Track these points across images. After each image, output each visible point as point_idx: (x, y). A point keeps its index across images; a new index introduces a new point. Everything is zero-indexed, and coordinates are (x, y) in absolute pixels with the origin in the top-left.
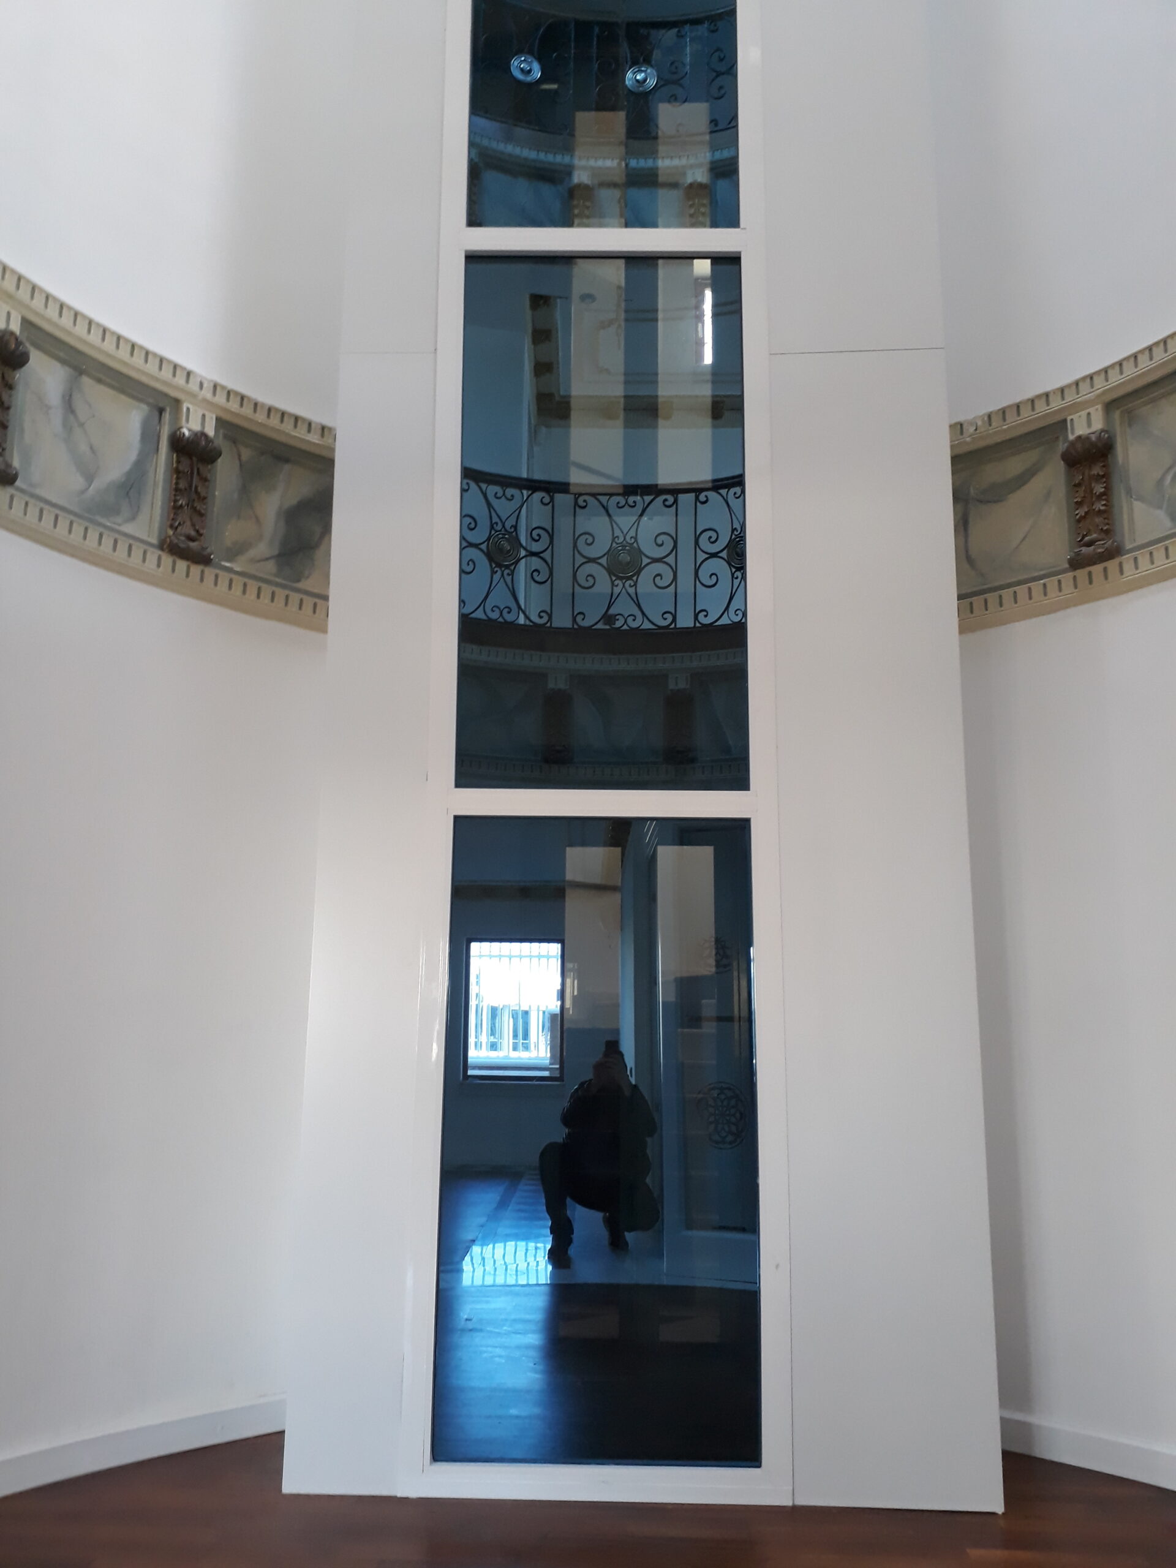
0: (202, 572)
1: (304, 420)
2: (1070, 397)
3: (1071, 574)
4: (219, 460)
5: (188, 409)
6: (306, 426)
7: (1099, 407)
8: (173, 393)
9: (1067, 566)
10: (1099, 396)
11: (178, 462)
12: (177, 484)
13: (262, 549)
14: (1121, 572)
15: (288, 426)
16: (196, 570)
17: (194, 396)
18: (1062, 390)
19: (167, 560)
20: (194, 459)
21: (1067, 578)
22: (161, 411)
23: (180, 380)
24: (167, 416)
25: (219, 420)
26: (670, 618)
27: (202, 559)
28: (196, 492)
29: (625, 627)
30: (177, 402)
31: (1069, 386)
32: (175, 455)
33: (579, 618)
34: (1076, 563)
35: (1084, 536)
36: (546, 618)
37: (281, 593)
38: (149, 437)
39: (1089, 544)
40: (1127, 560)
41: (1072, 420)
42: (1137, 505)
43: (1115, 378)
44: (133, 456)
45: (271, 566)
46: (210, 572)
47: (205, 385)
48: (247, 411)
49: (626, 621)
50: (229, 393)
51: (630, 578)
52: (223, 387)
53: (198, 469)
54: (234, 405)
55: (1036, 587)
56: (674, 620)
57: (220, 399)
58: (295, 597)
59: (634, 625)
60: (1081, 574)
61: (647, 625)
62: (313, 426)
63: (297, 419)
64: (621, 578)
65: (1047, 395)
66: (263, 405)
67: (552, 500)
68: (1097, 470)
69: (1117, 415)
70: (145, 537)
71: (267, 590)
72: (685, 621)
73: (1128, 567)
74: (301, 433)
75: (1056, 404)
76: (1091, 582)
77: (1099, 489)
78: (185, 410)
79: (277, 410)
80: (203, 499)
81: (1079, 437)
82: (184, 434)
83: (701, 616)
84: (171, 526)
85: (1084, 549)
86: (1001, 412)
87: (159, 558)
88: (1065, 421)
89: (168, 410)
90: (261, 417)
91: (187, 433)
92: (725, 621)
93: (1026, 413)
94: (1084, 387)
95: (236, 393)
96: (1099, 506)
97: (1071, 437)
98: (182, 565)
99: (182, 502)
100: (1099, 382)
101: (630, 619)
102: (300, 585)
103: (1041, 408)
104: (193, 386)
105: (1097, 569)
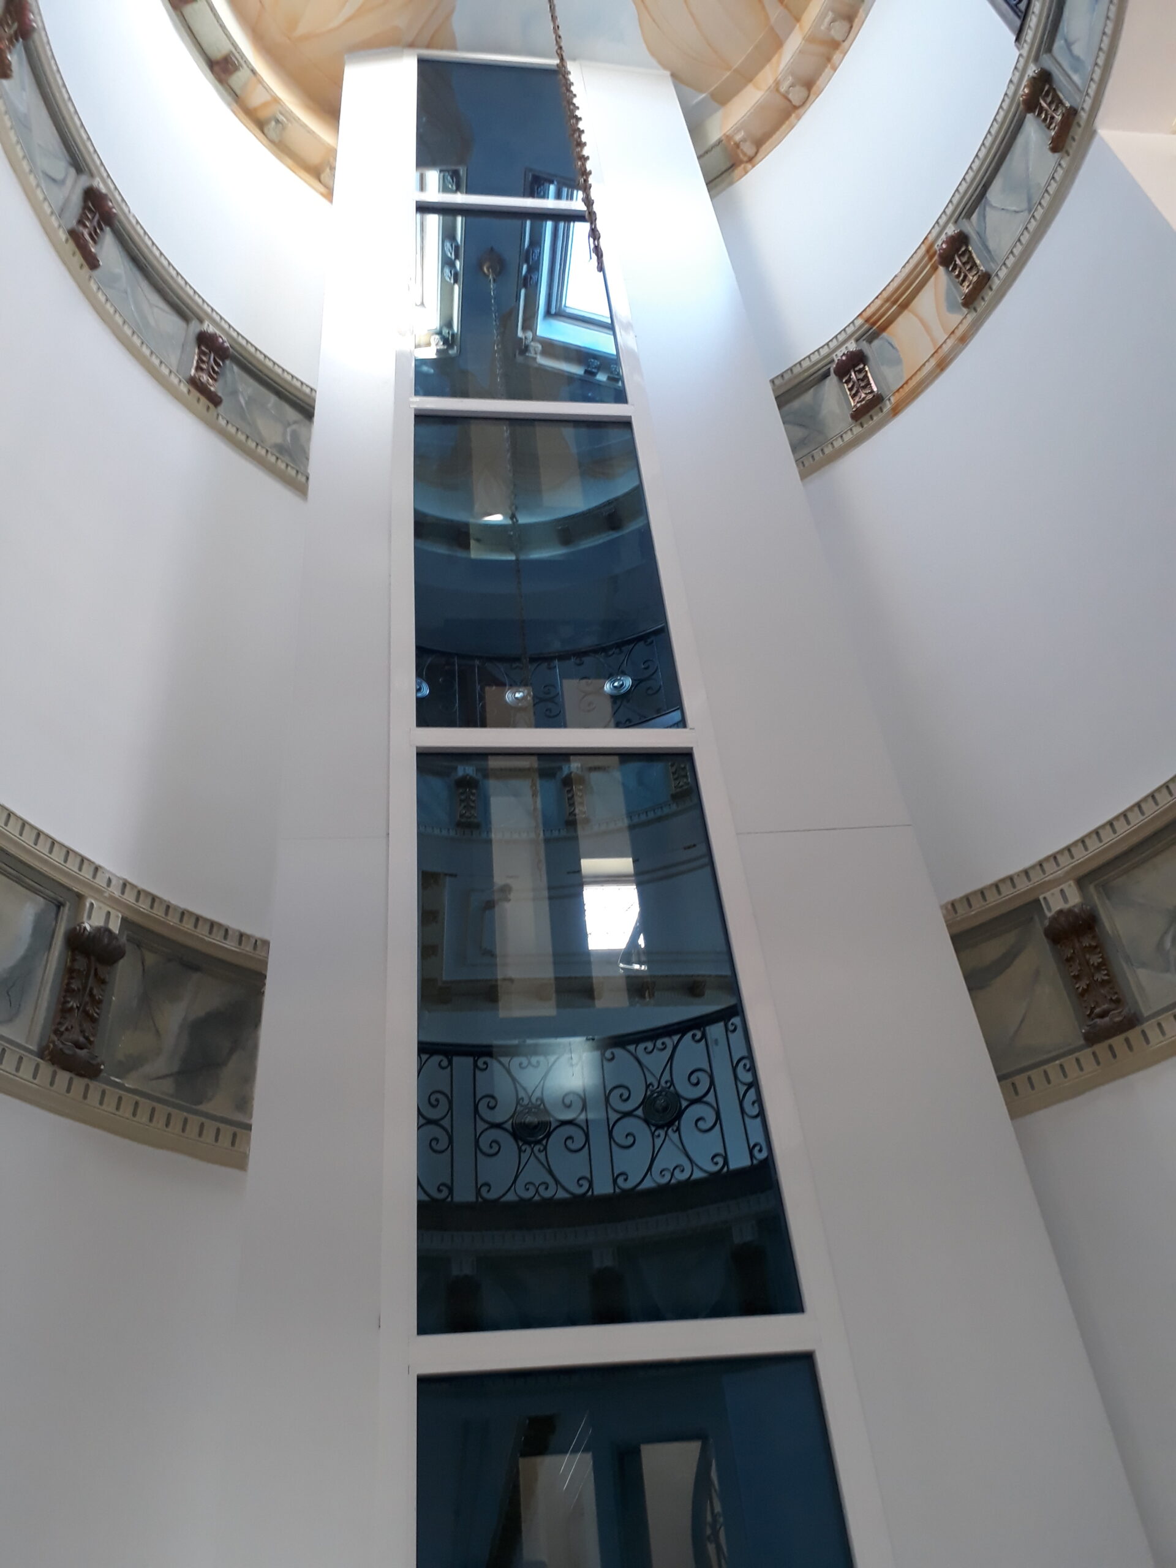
0: (87, 1087)
1: (220, 925)
2: (1037, 878)
3: (1089, 1051)
4: (121, 962)
5: (92, 905)
6: (222, 933)
7: (1072, 883)
8: (77, 888)
9: (1082, 1042)
10: (1068, 873)
11: (73, 960)
12: (68, 984)
13: (160, 1065)
14: (1147, 1041)
15: (202, 931)
16: (79, 1083)
17: (98, 891)
18: (1026, 872)
19: (46, 1069)
20: (93, 958)
21: (1086, 1055)
22: (59, 906)
23: (86, 873)
24: (66, 911)
25: (124, 920)
26: (586, 1185)
27: (88, 1071)
28: (91, 995)
29: (537, 1198)
30: (80, 897)
31: (1033, 867)
32: (70, 953)
33: (484, 1190)
34: (1092, 1039)
35: (1092, 1009)
36: (445, 1192)
37: (178, 1116)
38: (42, 934)
39: (1102, 1015)
40: (1150, 1027)
41: (1045, 898)
42: (1143, 974)
43: (1080, 855)
44: (20, 951)
45: (167, 1086)
46: (95, 1087)
47: (114, 882)
48: (158, 912)
49: (537, 1191)
50: (139, 892)
51: (539, 1142)
52: (133, 886)
53: (96, 970)
54: (144, 906)
55: (1052, 1069)
56: (591, 1186)
57: (129, 897)
58: (194, 1121)
59: (548, 1194)
60: (1101, 1048)
61: (561, 1194)
62: (230, 932)
63: (212, 924)
64: (529, 1143)
65: (1011, 878)
66: (176, 908)
67: (450, 1063)
68: (1087, 942)
69: (1092, 888)
70: (21, 1041)
71: (162, 1110)
72: (603, 1187)
73: (1153, 1034)
74: (217, 939)
75: (1023, 885)
76: (1114, 1056)
77: (1095, 960)
78: (88, 905)
79: (191, 914)
80: (97, 1003)
81: (1060, 912)
82: (85, 928)
83: (620, 1180)
84: (57, 1032)
85: (1098, 1021)
86: (965, 900)
87: (37, 1066)
88: (1037, 901)
89: (68, 904)
90: (173, 920)
91: (88, 928)
92: (648, 1184)
93: (993, 899)
94: (1049, 867)
95: (147, 894)
96: (1100, 976)
97: (1049, 914)
98: (63, 1076)
99: (73, 1003)
100: (1064, 860)
101: (542, 1189)
102: (202, 1107)
103: (1007, 891)
104: (101, 881)
105: (1117, 1041)
